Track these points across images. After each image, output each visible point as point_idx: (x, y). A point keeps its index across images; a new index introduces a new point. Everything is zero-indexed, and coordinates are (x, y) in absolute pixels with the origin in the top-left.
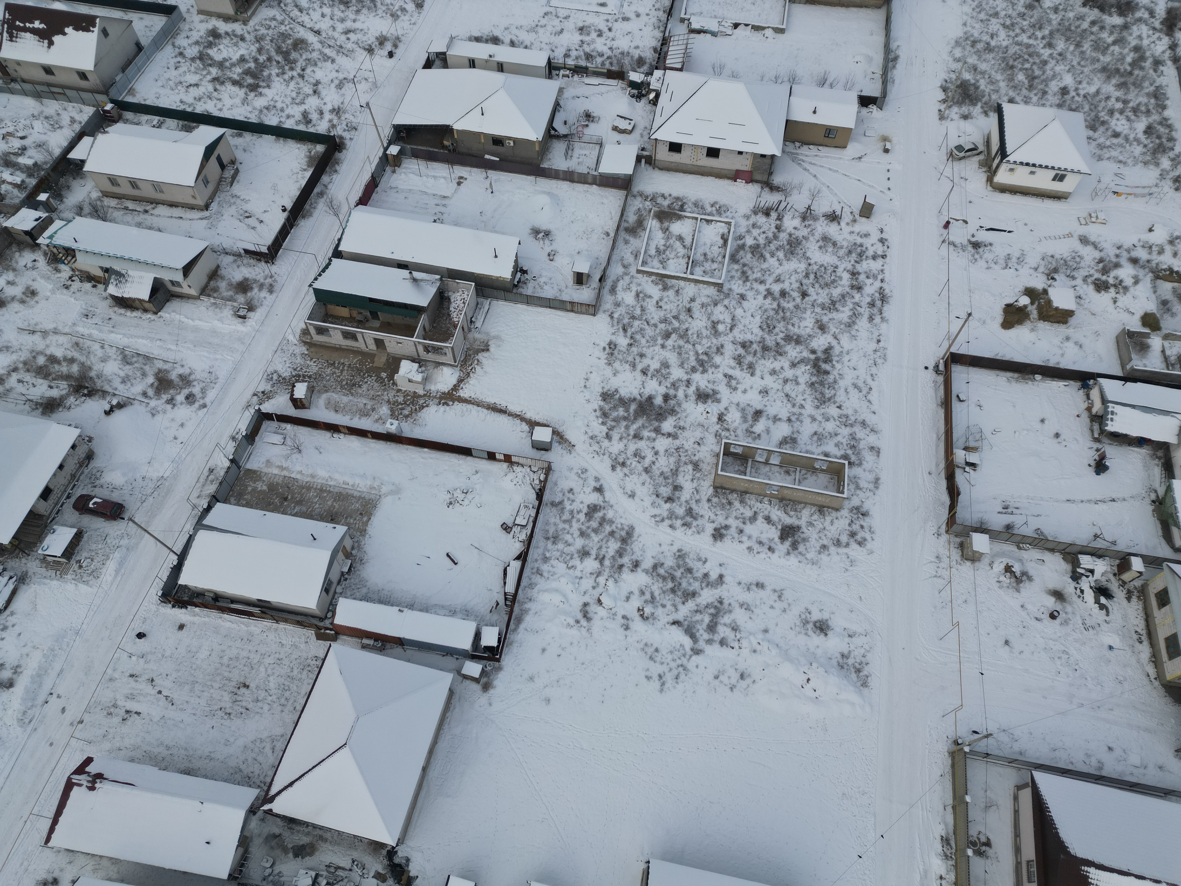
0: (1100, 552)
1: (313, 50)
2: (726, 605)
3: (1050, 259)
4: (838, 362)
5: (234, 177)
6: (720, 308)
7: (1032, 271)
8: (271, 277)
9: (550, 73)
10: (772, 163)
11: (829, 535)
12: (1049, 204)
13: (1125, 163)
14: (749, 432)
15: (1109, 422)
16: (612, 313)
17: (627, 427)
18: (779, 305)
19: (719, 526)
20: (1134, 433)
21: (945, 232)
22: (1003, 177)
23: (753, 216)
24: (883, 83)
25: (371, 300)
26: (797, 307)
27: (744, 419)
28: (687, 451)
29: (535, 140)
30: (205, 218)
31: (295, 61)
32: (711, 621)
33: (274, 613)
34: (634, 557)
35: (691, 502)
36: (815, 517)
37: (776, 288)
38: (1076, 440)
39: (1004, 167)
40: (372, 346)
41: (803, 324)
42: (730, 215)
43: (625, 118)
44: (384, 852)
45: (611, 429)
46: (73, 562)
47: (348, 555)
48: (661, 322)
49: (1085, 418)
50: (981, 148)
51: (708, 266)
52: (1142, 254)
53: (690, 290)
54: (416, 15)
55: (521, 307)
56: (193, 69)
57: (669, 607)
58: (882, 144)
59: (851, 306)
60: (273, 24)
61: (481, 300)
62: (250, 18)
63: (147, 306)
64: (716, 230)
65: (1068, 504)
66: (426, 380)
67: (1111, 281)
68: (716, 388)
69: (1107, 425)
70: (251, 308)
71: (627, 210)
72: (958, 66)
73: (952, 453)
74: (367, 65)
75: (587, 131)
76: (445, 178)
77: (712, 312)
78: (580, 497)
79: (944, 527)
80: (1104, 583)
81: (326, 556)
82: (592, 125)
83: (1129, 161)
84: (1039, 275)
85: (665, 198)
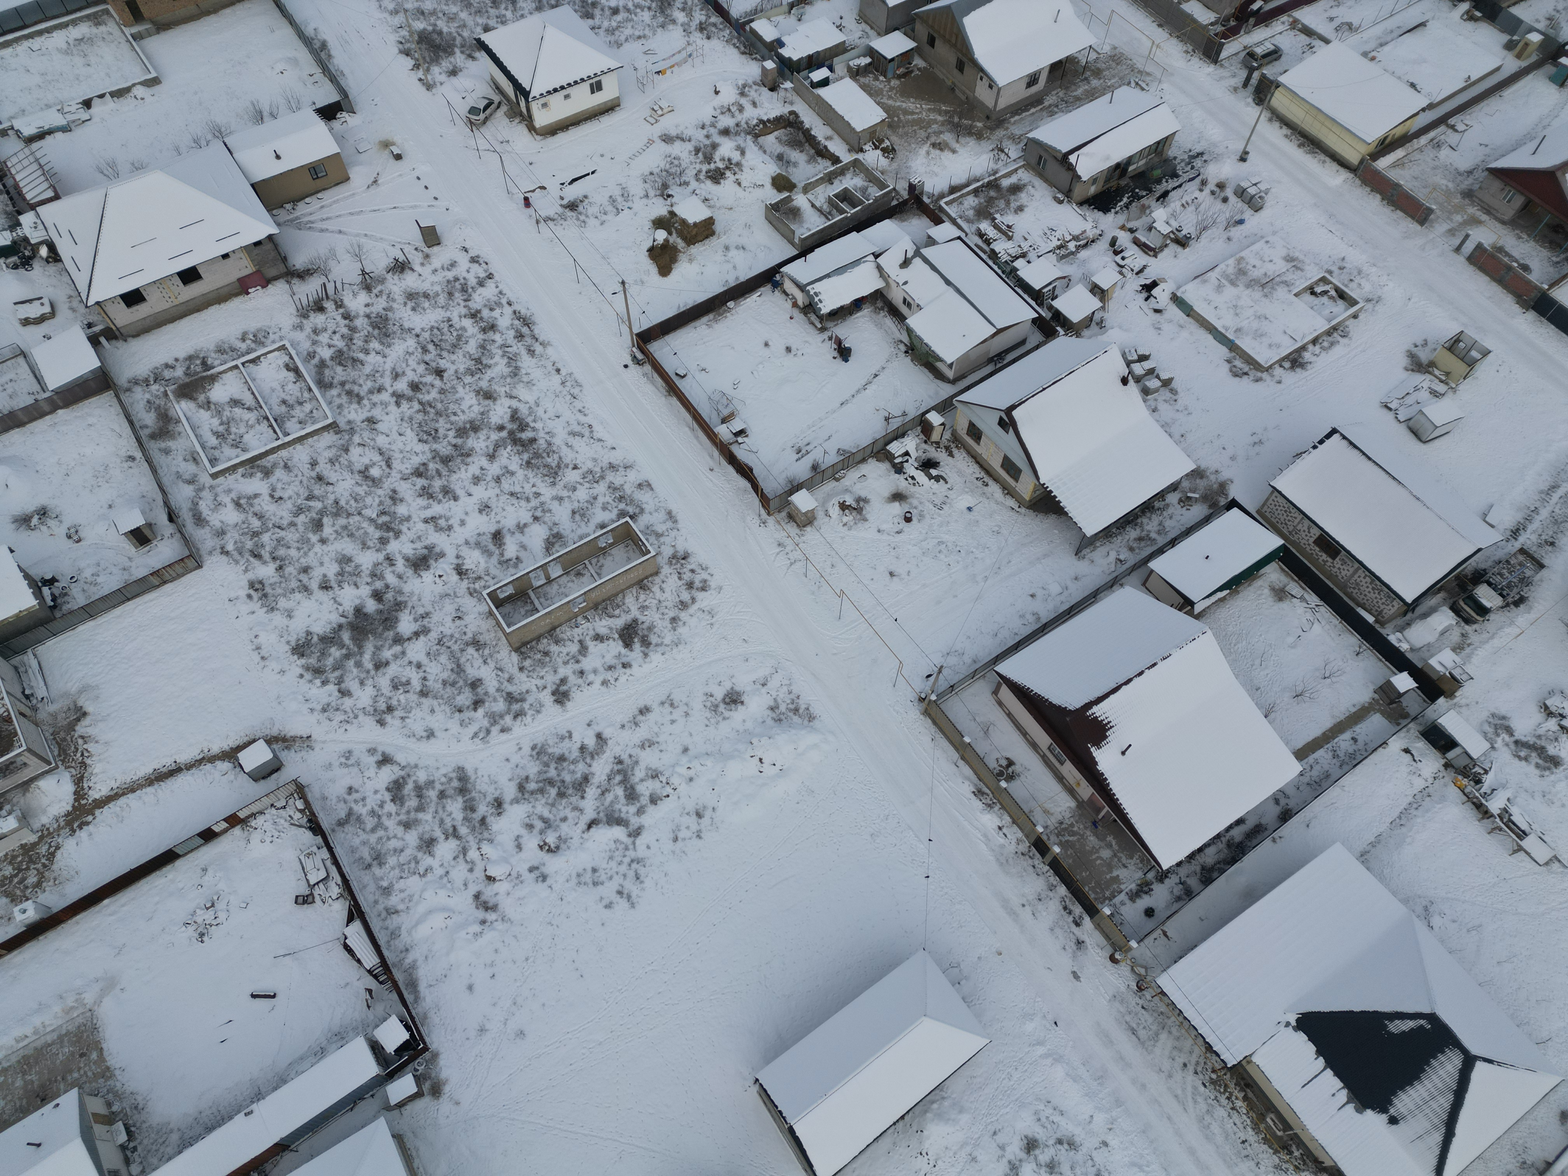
0: (900, 432)
2: (627, 761)
3: (651, 177)
4: (534, 421)
6: (355, 451)
7: (645, 201)
10: (276, 246)
11: (669, 604)
12: (606, 120)
13: (645, 36)
14: (505, 563)
15: (820, 305)
16: (222, 548)
17: (359, 665)
18: (420, 403)
19: (554, 687)
20: (847, 300)
21: (531, 211)
22: (542, 119)
23: (305, 322)
24: (331, 81)
26: (442, 391)
27: (488, 553)
28: (452, 636)
32: (625, 790)
34: (490, 798)
35: (503, 687)
36: (642, 597)
37: (402, 386)
38: (806, 342)
39: (535, 107)
41: (465, 406)
42: (276, 337)
43: (30, 301)
45: (340, 681)
48: (297, 515)
49: (799, 316)
51: (298, 412)
52: (726, 121)
53: (300, 455)
55: (85, 629)
57: (571, 815)
58: (387, 152)
59: (500, 352)
61: (16, 660)
64: (274, 365)
65: (845, 407)
66: (24, 819)
67: (721, 165)
68: (428, 542)
69: (820, 309)
71: (133, 412)
72: (400, 19)
73: (715, 435)
77: (350, 462)
78: (369, 787)
79: (763, 512)
80: (924, 456)
81: (79, 1149)
83: (647, 32)
84: (654, 200)
85: (173, 367)
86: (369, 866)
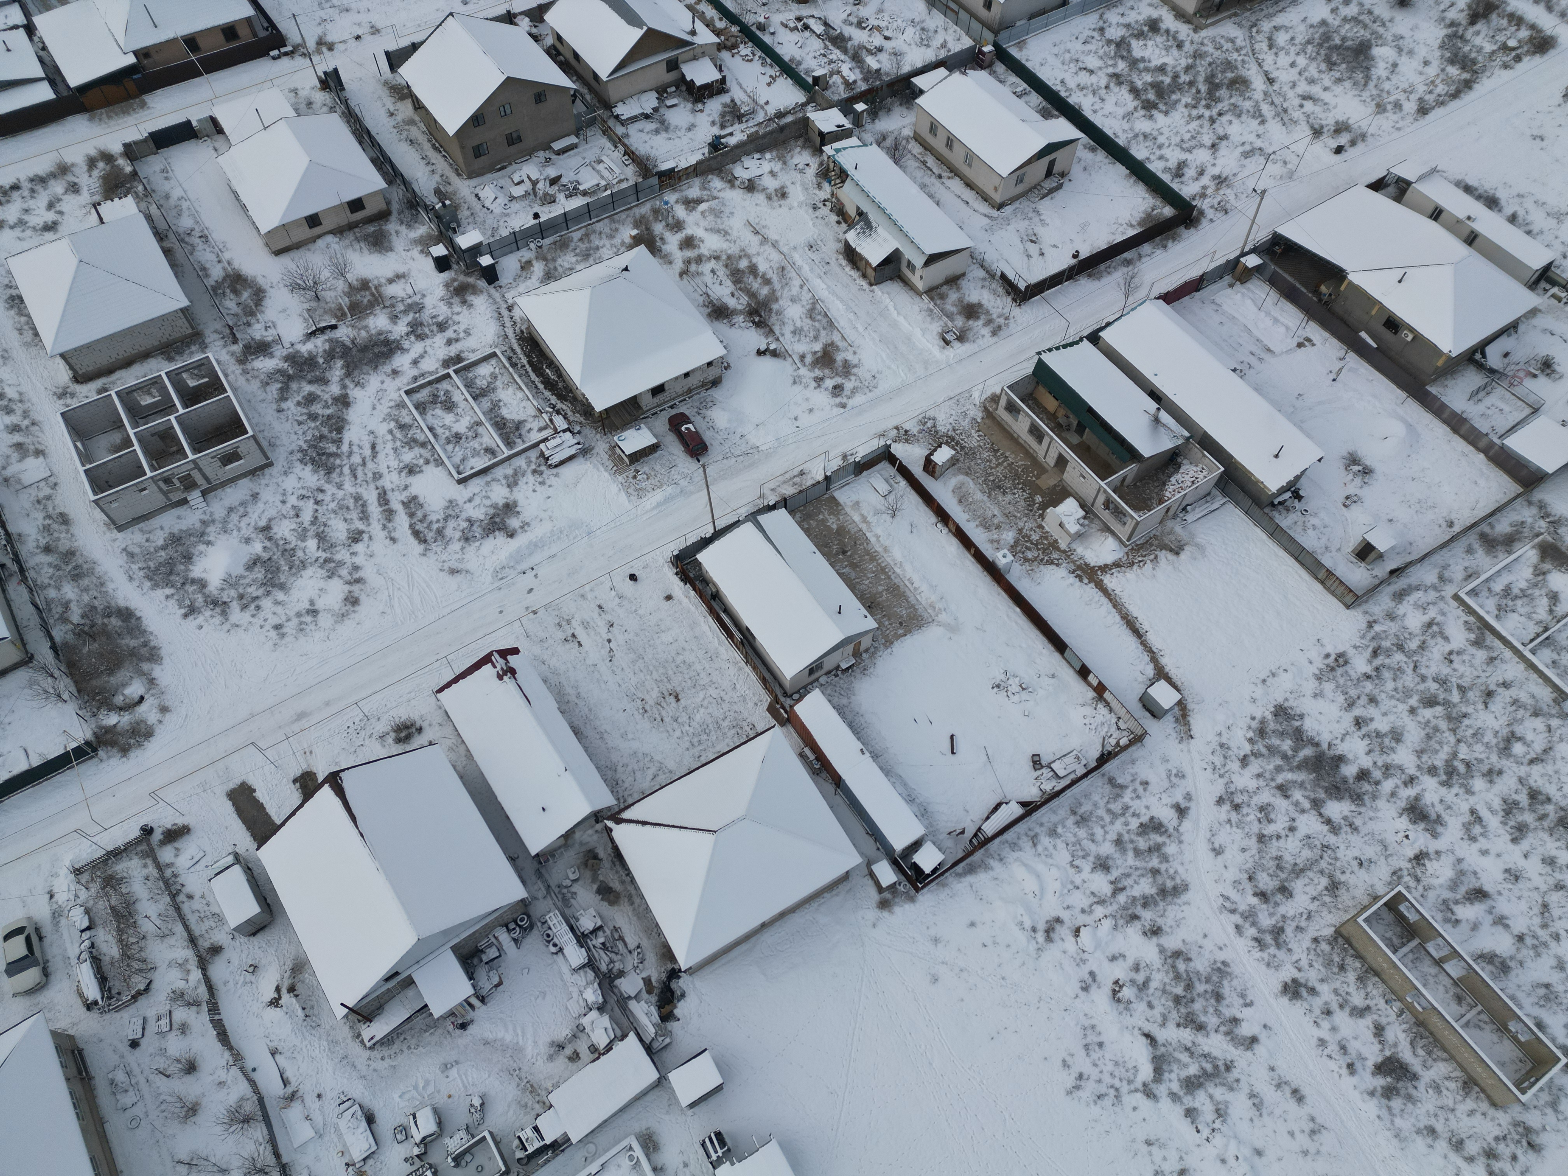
1: (1250, 98)
2: (1231, 1076)
5: (1051, 191)
8: (1007, 318)
9: (1537, 282)
11: (1453, 1123)
14: (1446, 906)
16: (1375, 621)
17: (1278, 769)
19: (1303, 981)
25: (1090, 410)
27: (1454, 885)
28: (1336, 859)
29: (1446, 351)
30: (990, 217)
31: (1218, 100)
32: (1196, 1077)
33: (750, 652)
34: (1160, 922)
35: (1289, 922)
36: (1452, 1085)
40: (1051, 460)
44: (670, 966)
45: (1256, 755)
46: (633, 468)
47: (857, 654)
48: (1436, 680)
53: (1512, 669)
54: (1410, 119)
55: (1259, 534)
56: (1101, 52)
57: (1157, 1013)
60: (1228, 46)
61: (1216, 492)
62: (1207, 26)
63: (870, 272)
66: (1079, 536)
68: (1446, 817)
70: (961, 338)
71: (1504, 513)
74: (1301, 147)
75: (1529, 383)
76: (1287, 328)
77: (1522, 720)
78: (1149, 799)
81: (837, 637)
82: (1542, 380)
86: (1074, 813)
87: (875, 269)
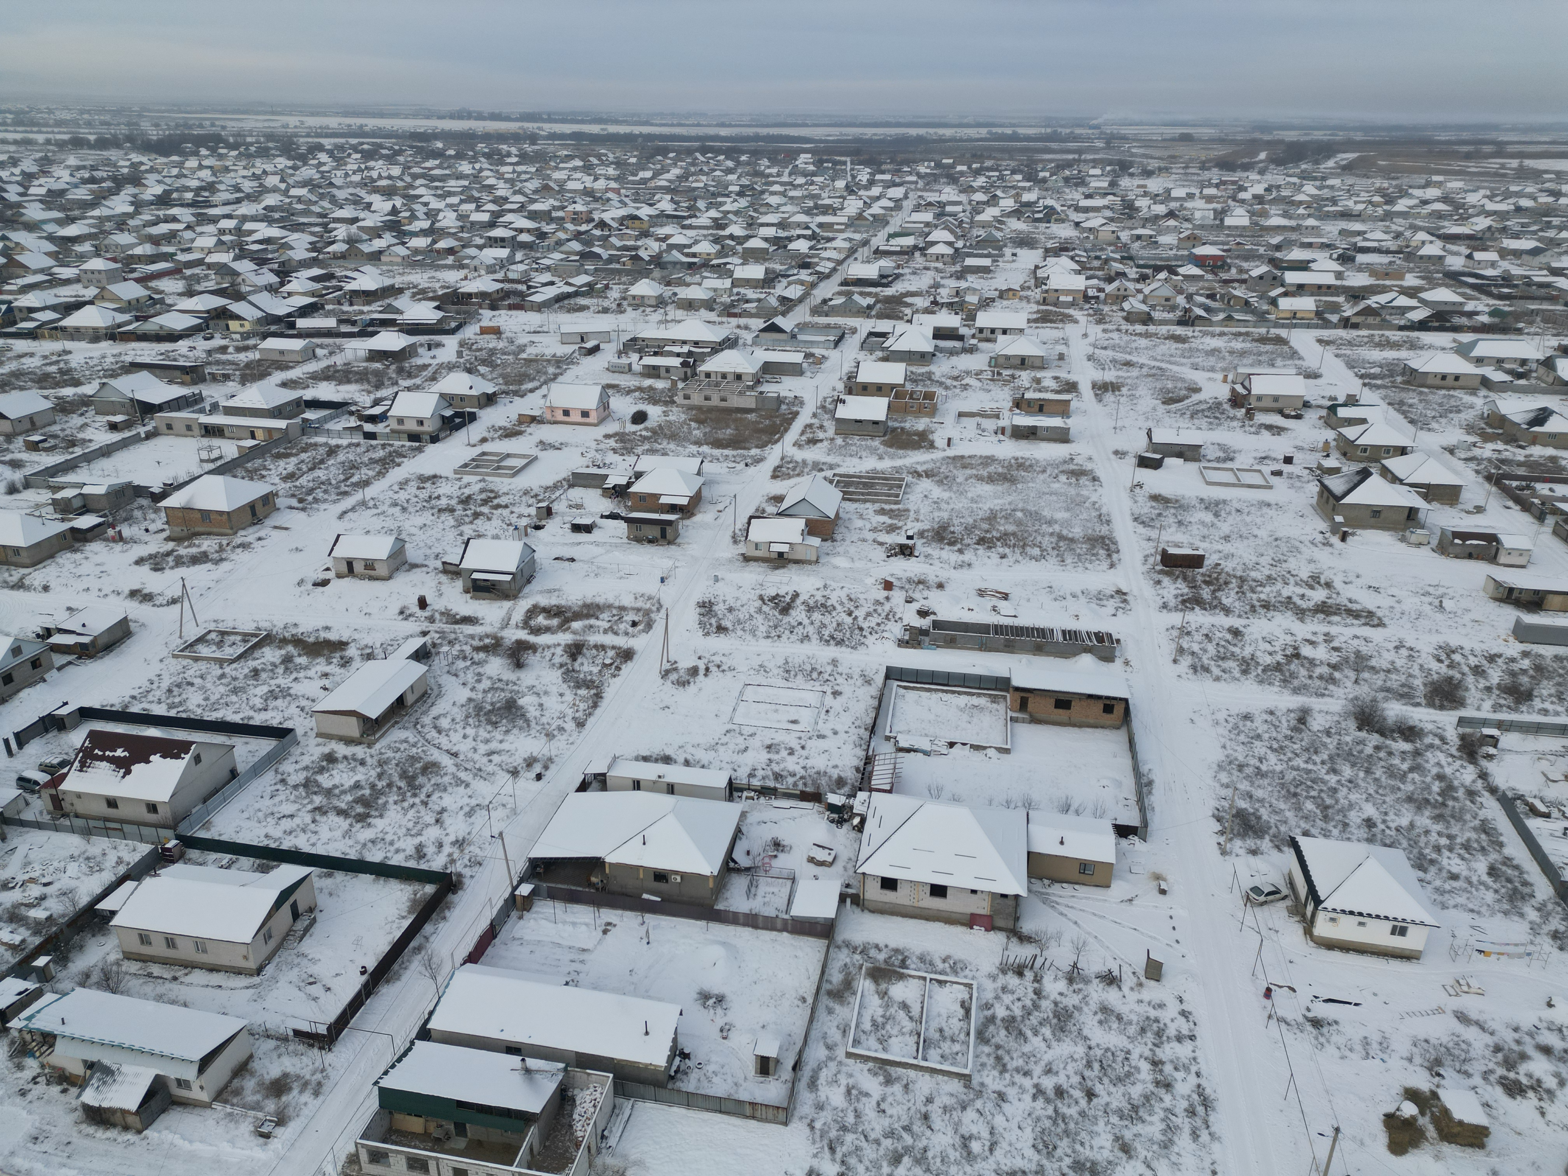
1: (446, 774)
3: (1425, 1045)
5: (306, 930)
6: (970, 1114)
7: (1406, 1063)
8: (323, 1071)
9: (731, 794)
10: (1017, 906)
12: (1396, 965)
13: (1479, 913)
16: (812, 1121)
18: (1056, 1111)
21: (1268, 1003)
22: (1323, 928)
23: (1001, 976)
24: (1140, 810)
25: (460, 1104)
26: (1082, 1114)
29: (709, 874)
30: (253, 986)
31: (421, 787)
37: (1048, 1083)
39: (1321, 917)
41: (1096, 1142)
42: (970, 974)
43: (823, 847)
48: (886, 1137)
50: (1285, 891)
51: (946, 1046)
52: (1552, 1040)
53: (924, 1084)
54: (575, 734)
55: (678, 1112)
56: (292, 798)
58: (1155, 883)
59: (1162, 1114)
60: (403, 746)
61: (620, 1101)
62: (378, 740)
63: (132, 1120)
64: (953, 996)
67: (1524, 1081)
70: (281, 1121)
71: (829, 966)
72: (1228, 793)
74: (508, 789)
75: (775, 863)
76: (587, 925)
77: (960, 1120)
82: (781, 856)
83: (1484, 910)
84: (1418, 1069)
85: (880, 950)
87: (137, 1112)
